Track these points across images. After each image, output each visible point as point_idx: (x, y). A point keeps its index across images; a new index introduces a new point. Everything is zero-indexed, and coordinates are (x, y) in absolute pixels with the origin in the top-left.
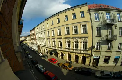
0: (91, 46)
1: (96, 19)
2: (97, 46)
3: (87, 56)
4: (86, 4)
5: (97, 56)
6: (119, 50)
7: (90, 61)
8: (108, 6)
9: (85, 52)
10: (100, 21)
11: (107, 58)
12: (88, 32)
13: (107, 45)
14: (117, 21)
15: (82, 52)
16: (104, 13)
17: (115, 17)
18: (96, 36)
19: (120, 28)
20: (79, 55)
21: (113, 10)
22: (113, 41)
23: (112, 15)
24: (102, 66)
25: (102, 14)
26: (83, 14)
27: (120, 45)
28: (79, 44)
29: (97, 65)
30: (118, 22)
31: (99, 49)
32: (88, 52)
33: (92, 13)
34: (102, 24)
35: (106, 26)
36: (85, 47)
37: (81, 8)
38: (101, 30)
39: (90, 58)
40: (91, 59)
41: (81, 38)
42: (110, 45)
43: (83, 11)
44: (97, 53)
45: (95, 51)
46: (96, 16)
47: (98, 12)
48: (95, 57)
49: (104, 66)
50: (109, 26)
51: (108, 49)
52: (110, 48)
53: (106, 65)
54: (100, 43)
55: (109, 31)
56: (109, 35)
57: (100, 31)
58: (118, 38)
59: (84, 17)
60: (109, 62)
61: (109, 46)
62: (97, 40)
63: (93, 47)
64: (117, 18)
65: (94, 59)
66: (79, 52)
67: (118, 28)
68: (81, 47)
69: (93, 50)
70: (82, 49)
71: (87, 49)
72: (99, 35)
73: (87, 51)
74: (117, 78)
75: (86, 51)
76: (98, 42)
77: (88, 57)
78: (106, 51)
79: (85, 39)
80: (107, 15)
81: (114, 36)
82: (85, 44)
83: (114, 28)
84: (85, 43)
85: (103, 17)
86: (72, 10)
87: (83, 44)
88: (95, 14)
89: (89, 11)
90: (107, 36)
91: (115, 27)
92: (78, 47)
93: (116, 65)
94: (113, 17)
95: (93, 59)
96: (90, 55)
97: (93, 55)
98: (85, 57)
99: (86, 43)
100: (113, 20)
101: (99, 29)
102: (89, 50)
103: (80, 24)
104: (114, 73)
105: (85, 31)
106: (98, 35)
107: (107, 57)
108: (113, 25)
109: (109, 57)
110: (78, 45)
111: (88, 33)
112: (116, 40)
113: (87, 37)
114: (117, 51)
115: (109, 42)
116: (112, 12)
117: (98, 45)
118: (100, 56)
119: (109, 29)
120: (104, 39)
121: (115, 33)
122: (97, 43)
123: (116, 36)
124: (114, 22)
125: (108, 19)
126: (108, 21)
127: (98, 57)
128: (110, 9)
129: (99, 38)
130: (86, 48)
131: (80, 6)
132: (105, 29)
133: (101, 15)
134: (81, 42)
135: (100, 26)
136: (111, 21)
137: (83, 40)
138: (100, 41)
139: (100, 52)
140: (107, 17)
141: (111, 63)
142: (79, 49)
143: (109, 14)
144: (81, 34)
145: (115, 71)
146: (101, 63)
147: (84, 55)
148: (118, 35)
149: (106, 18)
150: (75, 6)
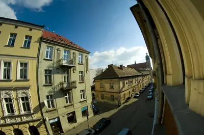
0: (38, 104)
1: (47, 57)
2: (48, 102)
3: (36, 124)
4: (42, 27)
5: (54, 119)
6: (83, 99)
7: (47, 131)
8: (71, 43)
9: (30, 118)
10: (51, 60)
11: (71, 115)
12: (29, 77)
13: (64, 96)
14: (77, 62)
15: (25, 119)
16: (62, 49)
17: (75, 58)
18: (44, 86)
19: (80, 72)
20: (21, 127)
21: (75, 49)
22: (72, 89)
23: (72, 54)
24: (70, 130)
25: (58, 50)
26: (29, 43)
27: (82, 93)
28: (14, 103)
29: (62, 132)
30: (79, 64)
31: (53, 106)
32: (35, 117)
33: (44, 45)
34: (55, 65)
35: (61, 69)
36: (27, 107)
37: (31, 30)
38: (52, 75)
39: (43, 126)
40: (46, 127)
41: (16, 89)
42: (68, 96)
43: (30, 37)
44: (51, 114)
45: (47, 112)
46: (47, 52)
47: (54, 47)
48: (51, 121)
49: (74, 128)
50: (65, 69)
51: (67, 102)
52: (70, 100)
53: (75, 125)
54: (51, 96)
55: (65, 77)
56: (65, 81)
57: (50, 77)
58: (78, 85)
59: (28, 47)
60: (77, 119)
61: (66, 98)
62: (45, 91)
63: (41, 105)
64: (77, 59)
65: (52, 125)
66: (19, 120)
67: (77, 72)
68: (19, 110)
69: (44, 110)
70: (23, 112)
71: (32, 112)
72: (49, 83)
73: (33, 114)
74: (101, 130)
75: (31, 115)
76: (47, 95)
77: (39, 125)
78: (65, 107)
79: (24, 91)
80: (65, 53)
81: (71, 83)
82: (25, 102)
83: (72, 72)
84: (25, 99)
85: (59, 55)
86: (14, 27)
87: (21, 102)
88: (48, 49)
89: (41, 40)
90: (62, 83)
91: (73, 70)
92: (13, 111)
93: (88, 118)
94: (72, 57)
95: (50, 126)
96: (42, 120)
97: (47, 119)
98: (33, 126)
99: (27, 98)
100: (72, 62)
101: (48, 73)
102: (36, 112)
103: (17, 60)
104: (92, 128)
105: (24, 76)
106: (46, 82)
107: (69, 114)
108: (70, 67)
109: (74, 113)
110: (11, 105)
111: (29, 80)
112: (75, 88)
113: (27, 88)
114: (80, 102)
115: (65, 92)
116: (73, 51)
117: (50, 99)
118: (58, 118)
119: (64, 73)
120: (58, 89)
121: (73, 80)
122: (48, 97)
123: (74, 82)
124: (72, 63)
125: (64, 60)
126: (64, 63)
127: (56, 120)
128: (72, 47)
129: (49, 89)
130: (29, 110)
131: (31, 25)
132: (58, 73)
133: (56, 51)
134: (17, 99)
135: (51, 69)
136: (68, 62)
137: (20, 94)
138: (51, 92)
139: (55, 110)
140: (65, 56)
141: (80, 119)
142: (16, 113)
143: (68, 52)
144: (17, 81)
145: (91, 125)
146: (66, 125)
147: (32, 124)
148: (78, 81)
149: (62, 57)
150: (25, 22)
